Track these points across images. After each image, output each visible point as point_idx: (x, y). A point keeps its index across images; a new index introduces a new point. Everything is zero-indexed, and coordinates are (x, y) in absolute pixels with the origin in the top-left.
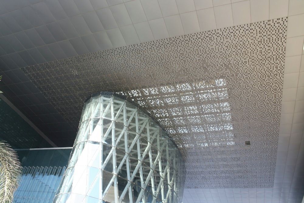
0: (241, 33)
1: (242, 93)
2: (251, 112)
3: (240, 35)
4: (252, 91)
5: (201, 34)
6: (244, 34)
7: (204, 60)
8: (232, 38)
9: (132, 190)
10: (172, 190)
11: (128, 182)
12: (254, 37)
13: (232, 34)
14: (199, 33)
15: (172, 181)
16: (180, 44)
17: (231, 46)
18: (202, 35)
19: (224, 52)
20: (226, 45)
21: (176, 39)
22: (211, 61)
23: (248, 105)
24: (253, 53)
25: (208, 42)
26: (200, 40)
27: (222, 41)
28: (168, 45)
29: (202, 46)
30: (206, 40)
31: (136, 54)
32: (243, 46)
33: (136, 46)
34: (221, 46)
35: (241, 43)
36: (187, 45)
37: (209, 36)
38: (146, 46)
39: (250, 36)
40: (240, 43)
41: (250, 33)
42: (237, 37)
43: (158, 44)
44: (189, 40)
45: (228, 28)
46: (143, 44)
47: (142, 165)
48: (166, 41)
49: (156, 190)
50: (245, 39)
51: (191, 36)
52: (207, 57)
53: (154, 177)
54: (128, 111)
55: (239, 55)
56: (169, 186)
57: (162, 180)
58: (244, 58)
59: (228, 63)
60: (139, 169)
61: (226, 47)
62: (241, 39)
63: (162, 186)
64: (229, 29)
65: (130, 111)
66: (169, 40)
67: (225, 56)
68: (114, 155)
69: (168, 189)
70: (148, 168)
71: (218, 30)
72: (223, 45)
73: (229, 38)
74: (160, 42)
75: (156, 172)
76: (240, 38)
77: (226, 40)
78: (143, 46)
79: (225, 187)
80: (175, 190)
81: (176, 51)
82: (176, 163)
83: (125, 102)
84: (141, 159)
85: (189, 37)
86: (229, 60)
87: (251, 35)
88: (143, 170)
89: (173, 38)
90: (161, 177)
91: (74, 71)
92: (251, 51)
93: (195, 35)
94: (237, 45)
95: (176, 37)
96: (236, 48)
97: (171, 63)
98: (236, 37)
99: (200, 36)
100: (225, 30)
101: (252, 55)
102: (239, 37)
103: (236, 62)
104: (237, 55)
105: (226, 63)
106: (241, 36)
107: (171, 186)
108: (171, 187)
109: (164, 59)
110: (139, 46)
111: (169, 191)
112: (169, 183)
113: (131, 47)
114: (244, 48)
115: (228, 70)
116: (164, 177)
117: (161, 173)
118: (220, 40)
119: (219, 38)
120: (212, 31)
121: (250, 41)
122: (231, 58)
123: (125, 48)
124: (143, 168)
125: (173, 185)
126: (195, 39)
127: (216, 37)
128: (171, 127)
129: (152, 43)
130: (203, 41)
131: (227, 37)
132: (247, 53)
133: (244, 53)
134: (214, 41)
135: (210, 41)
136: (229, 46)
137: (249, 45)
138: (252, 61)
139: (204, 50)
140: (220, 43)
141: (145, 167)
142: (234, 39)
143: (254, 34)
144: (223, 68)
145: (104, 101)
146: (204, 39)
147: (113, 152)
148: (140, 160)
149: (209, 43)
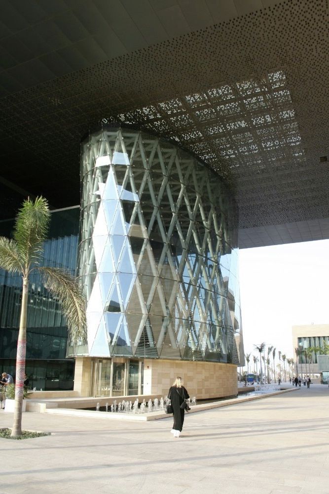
0: (302, 8)
1: (310, 94)
2: (324, 118)
3: (300, 11)
4: (324, 88)
5: (239, 20)
6: (307, 9)
7: (248, 56)
8: (288, 18)
9: (171, 253)
10: (223, 242)
11: (165, 244)
12: (323, 12)
13: (288, 13)
14: (236, 19)
15: (220, 229)
16: (209, 39)
17: (288, 29)
18: (241, 21)
19: (277, 40)
20: (280, 29)
21: (202, 32)
22: (259, 56)
23: (319, 109)
24: (323, 36)
25: (251, 29)
26: (239, 28)
27: (273, 24)
28: (191, 43)
29: (242, 36)
30: (248, 27)
31: (145, 62)
32: (307, 26)
33: (143, 51)
34: (271, 32)
35: (303, 23)
36: (220, 38)
37: (253, 21)
38: (158, 49)
39: (317, 10)
40: (301, 24)
41: (315, 6)
42: (296, 15)
43: (175, 43)
44: (221, 31)
45: (280, 4)
46: (153, 46)
47: (178, 218)
48: (187, 37)
49: (201, 246)
50: (309, 16)
51: (225, 24)
52: (252, 51)
53: (197, 229)
54: (145, 145)
55: (301, 42)
56: (217, 237)
57: (207, 231)
58: (309, 44)
59: (285, 55)
60: (175, 224)
61: (279, 32)
62: (302, 18)
63: (208, 239)
64: (283, 6)
65: (148, 144)
66: (191, 36)
67: (279, 45)
68: (139, 213)
69: (216, 240)
70: (187, 219)
71: (265, 9)
72: (275, 31)
73: (283, 19)
74: (178, 41)
75: (198, 223)
76: (301, 16)
77: (278, 23)
78: (153, 50)
79: (296, 220)
80: (226, 240)
81: (204, 50)
82: (223, 202)
83: (140, 133)
84: (176, 209)
85: (221, 26)
86: (286, 50)
87: (318, 8)
88: (180, 224)
89: (197, 31)
90: (206, 228)
91: (54, 100)
92: (318, 32)
93: (231, 22)
94: (296, 27)
95: (201, 30)
96: (295, 32)
97: (199, 68)
98: (294, 15)
99: (238, 22)
100: (276, 8)
101: (321, 39)
102: (298, 14)
103: (296, 51)
104: (298, 41)
105: (281, 56)
106: (302, 13)
107: (221, 236)
108: (221, 238)
109: (187, 63)
110: (147, 51)
111: (218, 242)
112: (217, 233)
113: (135, 54)
114: (307, 31)
115: (285, 64)
116: (209, 227)
117: (204, 223)
118: (269, 24)
119: (268, 21)
120: (257, 12)
121: (317, 18)
122: (288, 48)
123: (126, 57)
124: (180, 222)
125: (223, 234)
126: (231, 28)
127: (262, 21)
128: (210, 153)
129: (167, 43)
130: (244, 28)
131: (281, 17)
132: (312, 36)
133: (308, 37)
134: (261, 26)
135: (255, 28)
136: (284, 31)
137: (315, 24)
138: (322, 47)
139: (246, 42)
140: (270, 28)
141: (182, 220)
142: (292, 19)
143: (322, 7)
144: (277, 63)
145: (109, 136)
146: (245, 26)
147: (137, 209)
148: (174, 213)
149: (253, 31)
